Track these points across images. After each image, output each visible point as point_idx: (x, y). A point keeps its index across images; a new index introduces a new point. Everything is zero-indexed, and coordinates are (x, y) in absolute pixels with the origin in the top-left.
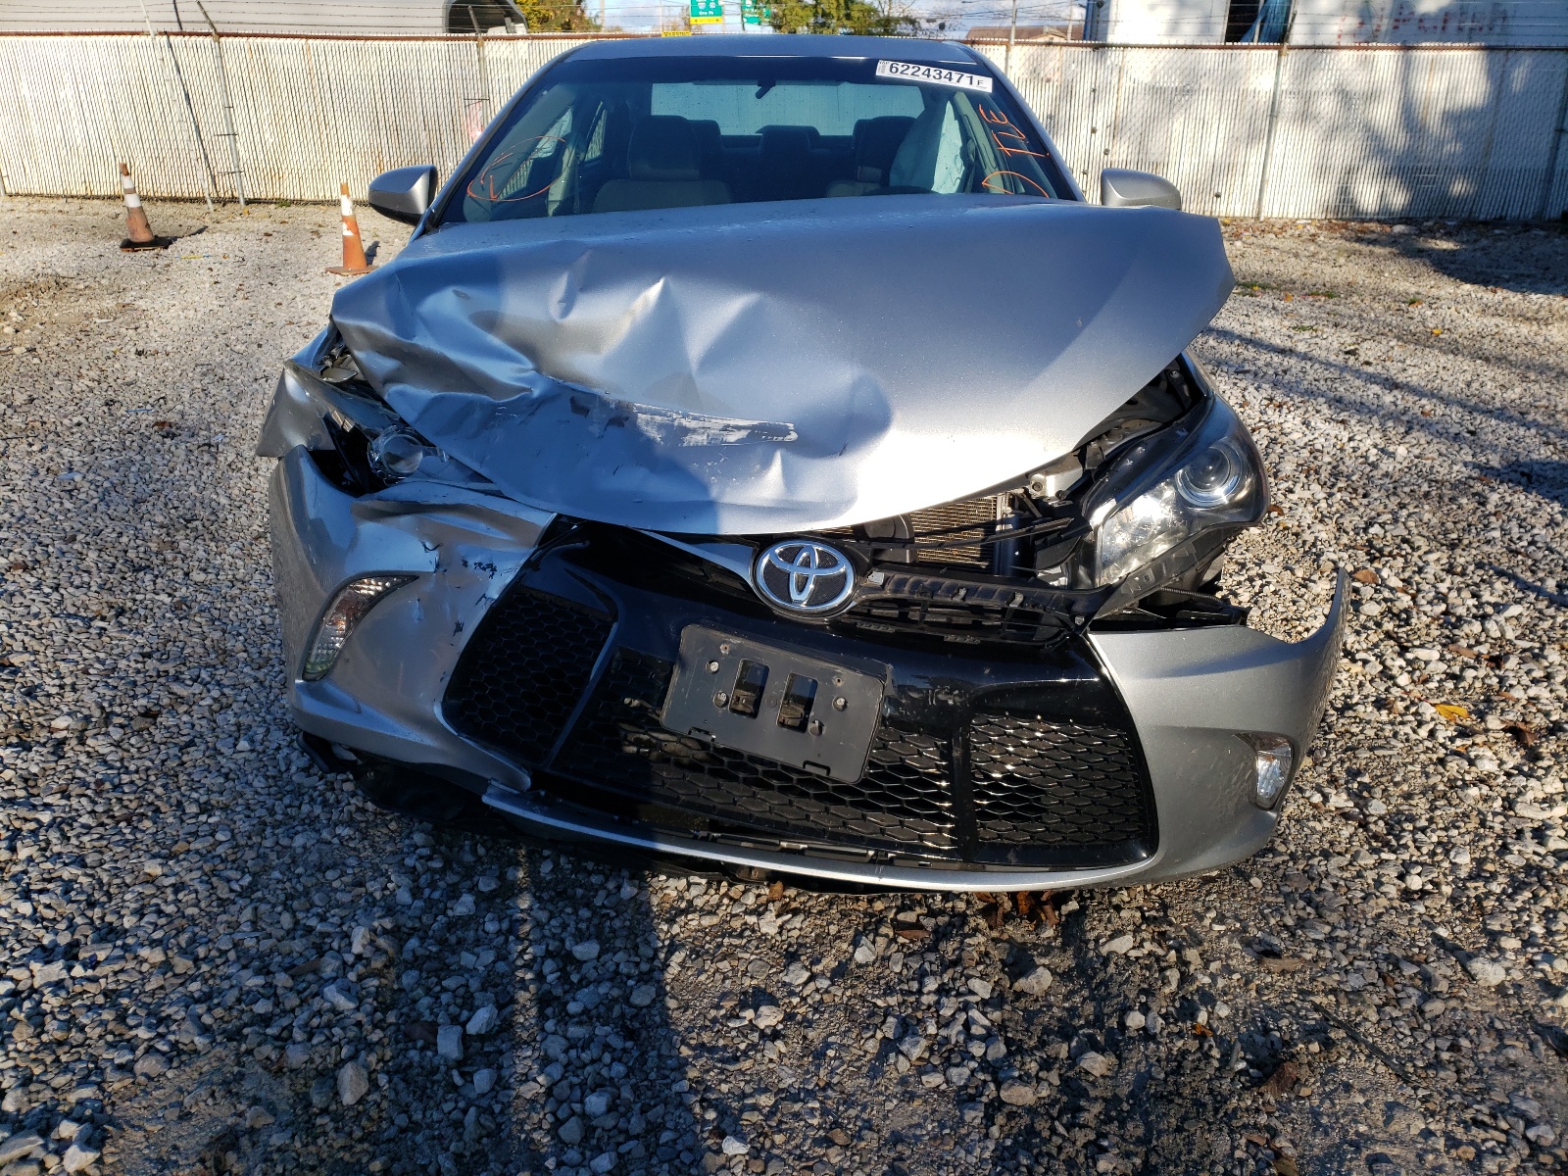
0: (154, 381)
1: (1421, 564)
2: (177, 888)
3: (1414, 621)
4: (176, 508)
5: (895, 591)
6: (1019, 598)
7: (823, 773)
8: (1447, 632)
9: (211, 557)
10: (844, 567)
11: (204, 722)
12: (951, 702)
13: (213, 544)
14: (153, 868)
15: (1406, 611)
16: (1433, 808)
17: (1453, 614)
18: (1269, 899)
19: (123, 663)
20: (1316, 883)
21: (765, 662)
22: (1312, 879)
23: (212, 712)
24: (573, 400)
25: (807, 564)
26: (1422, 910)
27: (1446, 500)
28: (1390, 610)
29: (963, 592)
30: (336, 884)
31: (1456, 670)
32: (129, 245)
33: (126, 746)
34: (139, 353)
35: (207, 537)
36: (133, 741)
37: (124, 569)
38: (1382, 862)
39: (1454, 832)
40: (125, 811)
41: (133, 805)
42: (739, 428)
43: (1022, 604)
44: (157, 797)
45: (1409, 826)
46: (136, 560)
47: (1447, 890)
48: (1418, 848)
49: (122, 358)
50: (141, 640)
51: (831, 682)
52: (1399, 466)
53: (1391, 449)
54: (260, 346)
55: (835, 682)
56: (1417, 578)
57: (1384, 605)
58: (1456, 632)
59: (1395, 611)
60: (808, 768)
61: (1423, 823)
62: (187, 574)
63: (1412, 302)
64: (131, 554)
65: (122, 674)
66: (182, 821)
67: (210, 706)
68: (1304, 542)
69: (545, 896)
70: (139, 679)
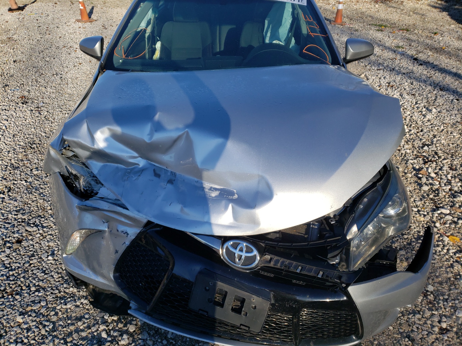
0: (20, 75)
1: (442, 165)
2: (28, 329)
3: (440, 195)
4: (27, 138)
5: (274, 265)
6: (321, 273)
7: (247, 329)
8: (451, 199)
9: (39, 162)
10: (255, 252)
11: (37, 245)
12: (294, 306)
13: (40, 156)
14: (19, 319)
15: (437, 190)
16: (450, 290)
17: (453, 190)
18: (395, 336)
19: (10, 216)
20: (411, 328)
21: (226, 290)
22: (410, 326)
23: (40, 240)
24: (154, 170)
25: (241, 250)
26: (446, 338)
27: (449, 133)
28: (432, 188)
29: (300, 268)
30: (81, 328)
31: (456, 219)
32: (10, 10)
33: (11, 257)
34: (14, 61)
35: (38, 152)
36: (13, 254)
37: (10, 169)
38: (433, 315)
39: (457, 302)
40: (11, 290)
41: (13, 287)
42: (216, 189)
43: (322, 276)
44: (21, 282)
45: (441, 298)
46: (14, 164)
47: (455, 329)
48: (445, 309)
49: (9, 64)
50: (16, 204)
51: (250, 300)
52: (433, 116)
53: (430, 108)
54: (54, 58)
55: (252, 300)
56: (440, 172)
57: (430, 186)
58: (455, 199)
59: (434, 189)
60: (242, 327)
61: (446, 297)
62: (31, 170)
63: (435, 34)
64: (13, 161)
65: (10, 221)
66: (30, 295)
67: (39, 237)
68: (402, 154)
69: (152, 333)
70: (15, 223)
